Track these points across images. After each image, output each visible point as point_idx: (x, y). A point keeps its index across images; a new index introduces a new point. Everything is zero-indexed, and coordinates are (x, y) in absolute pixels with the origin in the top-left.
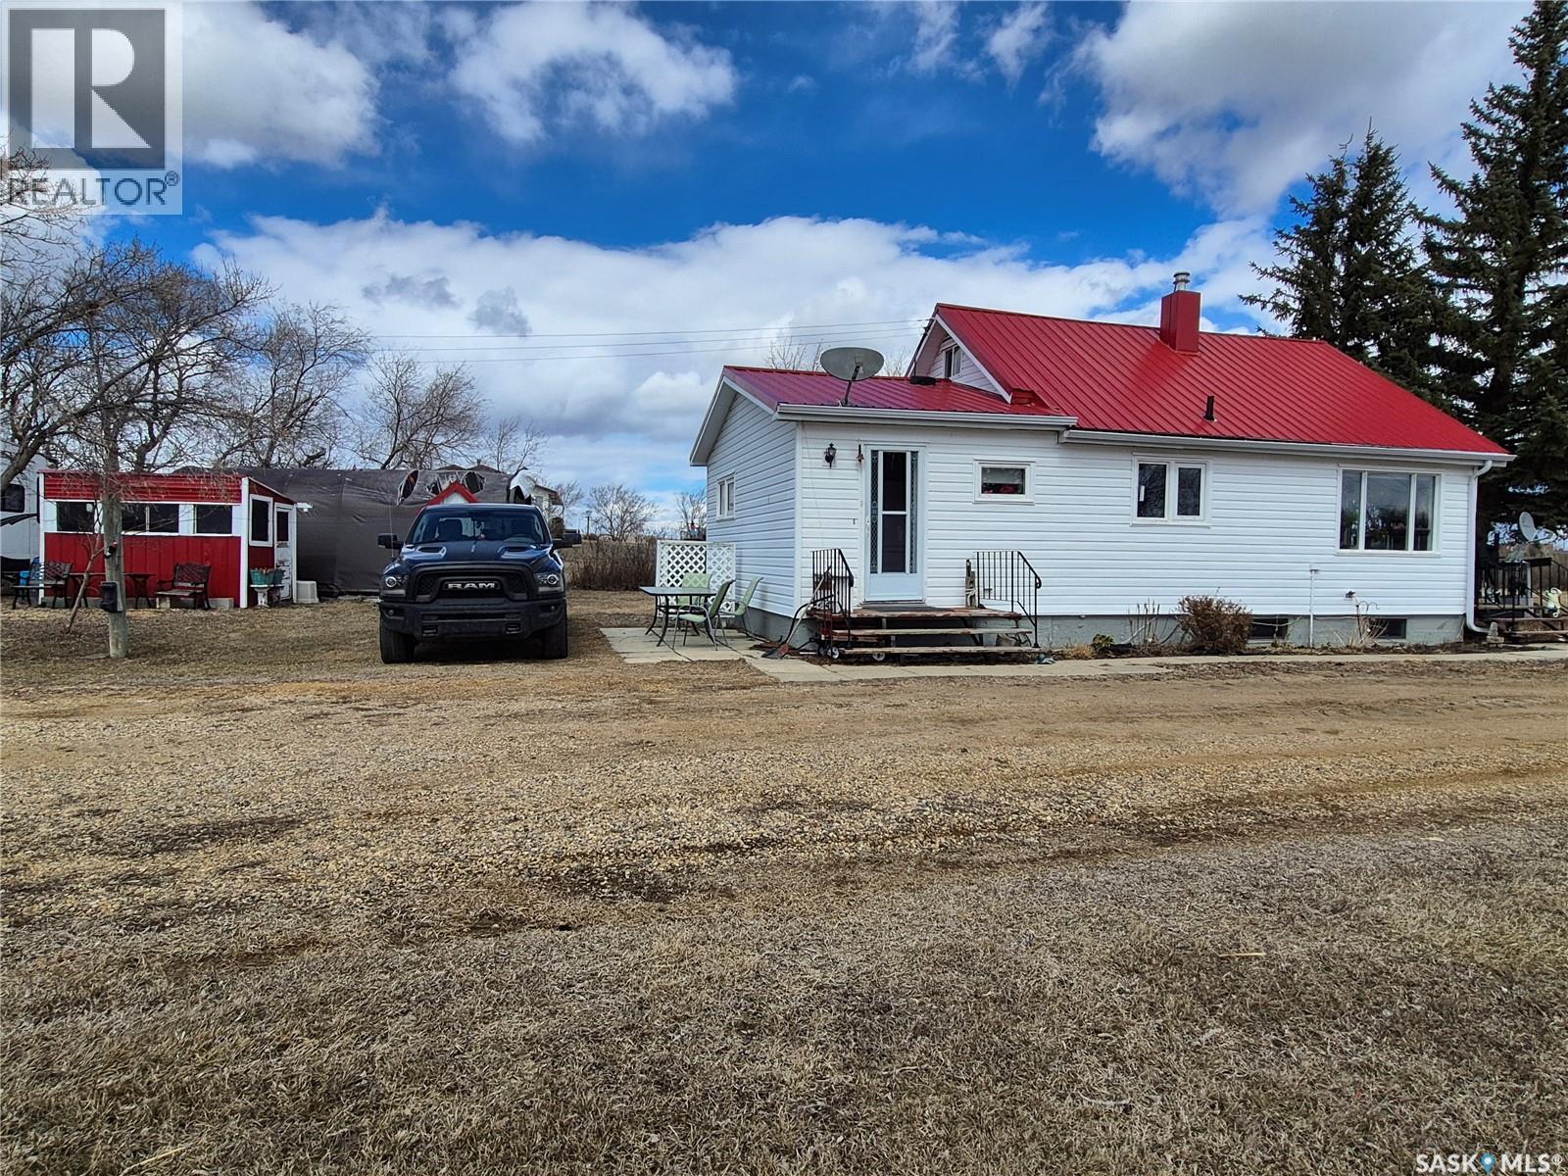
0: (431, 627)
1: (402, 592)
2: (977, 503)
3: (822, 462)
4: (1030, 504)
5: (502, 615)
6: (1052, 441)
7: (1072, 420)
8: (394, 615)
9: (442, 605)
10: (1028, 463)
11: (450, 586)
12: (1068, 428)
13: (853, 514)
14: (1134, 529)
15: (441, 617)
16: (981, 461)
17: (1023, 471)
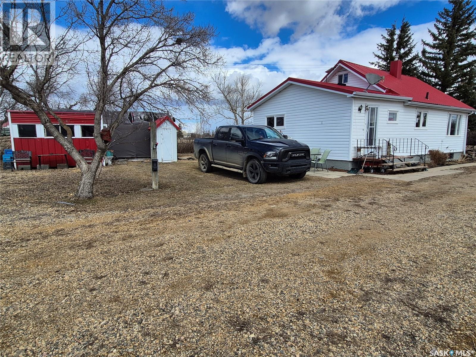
0: (290, 170)
1: (275, 158)
2: (388, 123)
3: (357, 111)
4: (397, 124)
5: (306, 165)
6: (402, 105)
7: (411, 99)
8: (271, 166)
9: (290, 162)
10: (398, 111)
11: (293, 155)
12: (410, 101)
13: (363, 127)
14: (415, 131)
15: (292, 166)
16: (390, 111)
17: (396, 113)
